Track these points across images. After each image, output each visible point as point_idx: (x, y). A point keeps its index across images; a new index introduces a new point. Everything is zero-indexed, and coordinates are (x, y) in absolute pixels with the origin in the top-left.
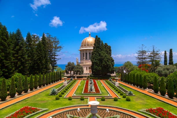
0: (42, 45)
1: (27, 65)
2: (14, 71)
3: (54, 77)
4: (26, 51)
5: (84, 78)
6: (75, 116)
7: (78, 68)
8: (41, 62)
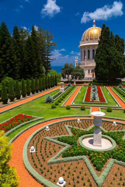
0: (32, 41)
1: (17, 67)
2: (3, 74)
3: (49, 82)
4: (14, 50)
5: (85, 84)
6: (74, 127)
7: (77, 71)
8: (32, 64)
